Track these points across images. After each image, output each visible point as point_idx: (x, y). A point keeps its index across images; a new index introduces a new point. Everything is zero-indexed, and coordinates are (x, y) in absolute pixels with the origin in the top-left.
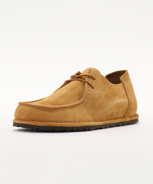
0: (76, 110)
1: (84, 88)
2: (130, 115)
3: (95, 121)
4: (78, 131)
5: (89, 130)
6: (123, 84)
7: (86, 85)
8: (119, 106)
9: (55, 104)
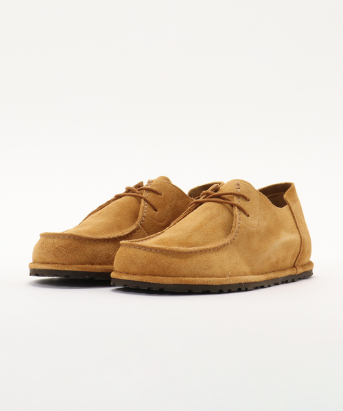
0: (224, 255)
1: (233, 215)
2: (302, 263)
3: (253, 274)
4: (230, 291)
5: (246, 290)
6: (290, 208)
7: (236, 210)
8: (287, 246)
9: (187, 245)
